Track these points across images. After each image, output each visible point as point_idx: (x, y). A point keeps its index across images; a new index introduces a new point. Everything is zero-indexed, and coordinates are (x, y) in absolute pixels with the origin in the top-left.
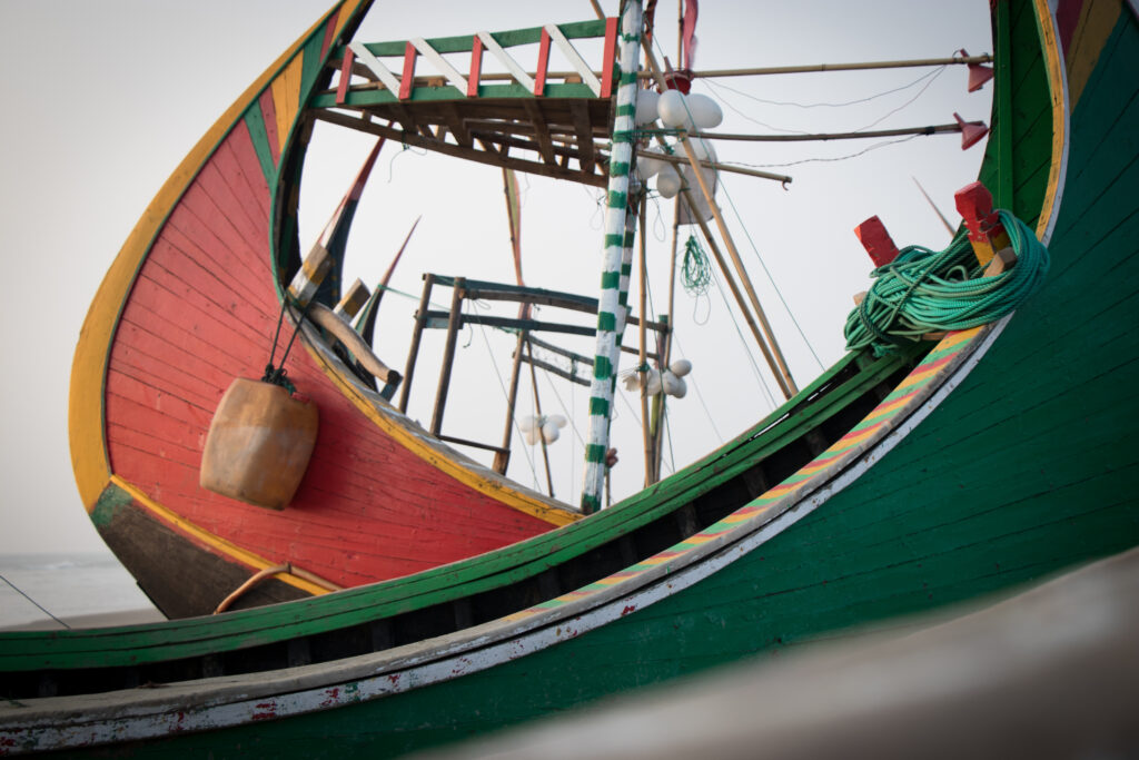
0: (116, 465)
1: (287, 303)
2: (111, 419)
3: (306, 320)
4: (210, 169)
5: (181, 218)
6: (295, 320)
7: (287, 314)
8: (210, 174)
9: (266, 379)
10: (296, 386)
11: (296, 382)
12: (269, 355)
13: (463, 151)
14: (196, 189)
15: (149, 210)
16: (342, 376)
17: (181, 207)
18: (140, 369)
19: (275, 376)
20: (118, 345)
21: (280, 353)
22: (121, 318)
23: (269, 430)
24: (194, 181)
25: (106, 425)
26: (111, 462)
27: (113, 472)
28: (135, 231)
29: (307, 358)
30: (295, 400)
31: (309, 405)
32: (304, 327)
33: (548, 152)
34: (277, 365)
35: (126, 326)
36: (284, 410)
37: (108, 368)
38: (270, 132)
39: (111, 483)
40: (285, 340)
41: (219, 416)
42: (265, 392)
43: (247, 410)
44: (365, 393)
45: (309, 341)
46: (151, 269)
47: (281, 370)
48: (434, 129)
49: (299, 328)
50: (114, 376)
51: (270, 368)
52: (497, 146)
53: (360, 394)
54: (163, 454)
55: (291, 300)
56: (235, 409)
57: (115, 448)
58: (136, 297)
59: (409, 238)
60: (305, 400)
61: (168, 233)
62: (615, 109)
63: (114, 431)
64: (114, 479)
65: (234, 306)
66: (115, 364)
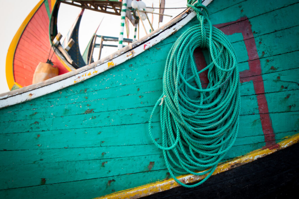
0: (16, 80)
1: (52, 45)
2: (15, 70)
3: (57, 49)
4: (36, 14)
5: (30, 25)
6: (54, 49)
7: (52, 48)
8: (36, 15)
9: (47, 62)
10: (54, 64)
11: (54, 63)
12: (48, 57)
13: (96, 9)
14: (33, 19)
15: (23, 23)
16: (64, 62)
17: (30, 23)
18: (21, 59)
19: (49, 62)
20: (16, 54)
21: (51, 56)
22: (17, 47)
23: (47, 74)
24: (33, 17)
25: (14, 71)
26: (15, 80)
27: (15, 81)
28: (20, 28)
29: (57, 58)
30: (53, 67)
31: (56, 68)
32: (56, 51)
33: (116, 10)
34: (50, 59)
35: (18, 49)
36: (50, 69)
37: (14, 59)
38: (50, 6)
39: (15, 84)
40: (52, 53)
41: (36, 70)
42: (47, 65)
43: (42, 69)
44: (69, 66)
45: (57, 54)
46: (23, 36)
47: (51, 60)
48: (89, 5)
49: (55, 51)
50: (16, 61)
51: (48, 60)
52: (104, 9)
53: (68, 66)
54: (26, 78)
55: (53, 45)
56: (40, 69)
57: (16, 77)
58: (20, 43)
59: (101, 22)
60: (55, 67)
61: (27, 28)
62: (122, 4)
63: (16, 73)
64: (15, 83)
65: (41, 45)
66: (15, 58)
